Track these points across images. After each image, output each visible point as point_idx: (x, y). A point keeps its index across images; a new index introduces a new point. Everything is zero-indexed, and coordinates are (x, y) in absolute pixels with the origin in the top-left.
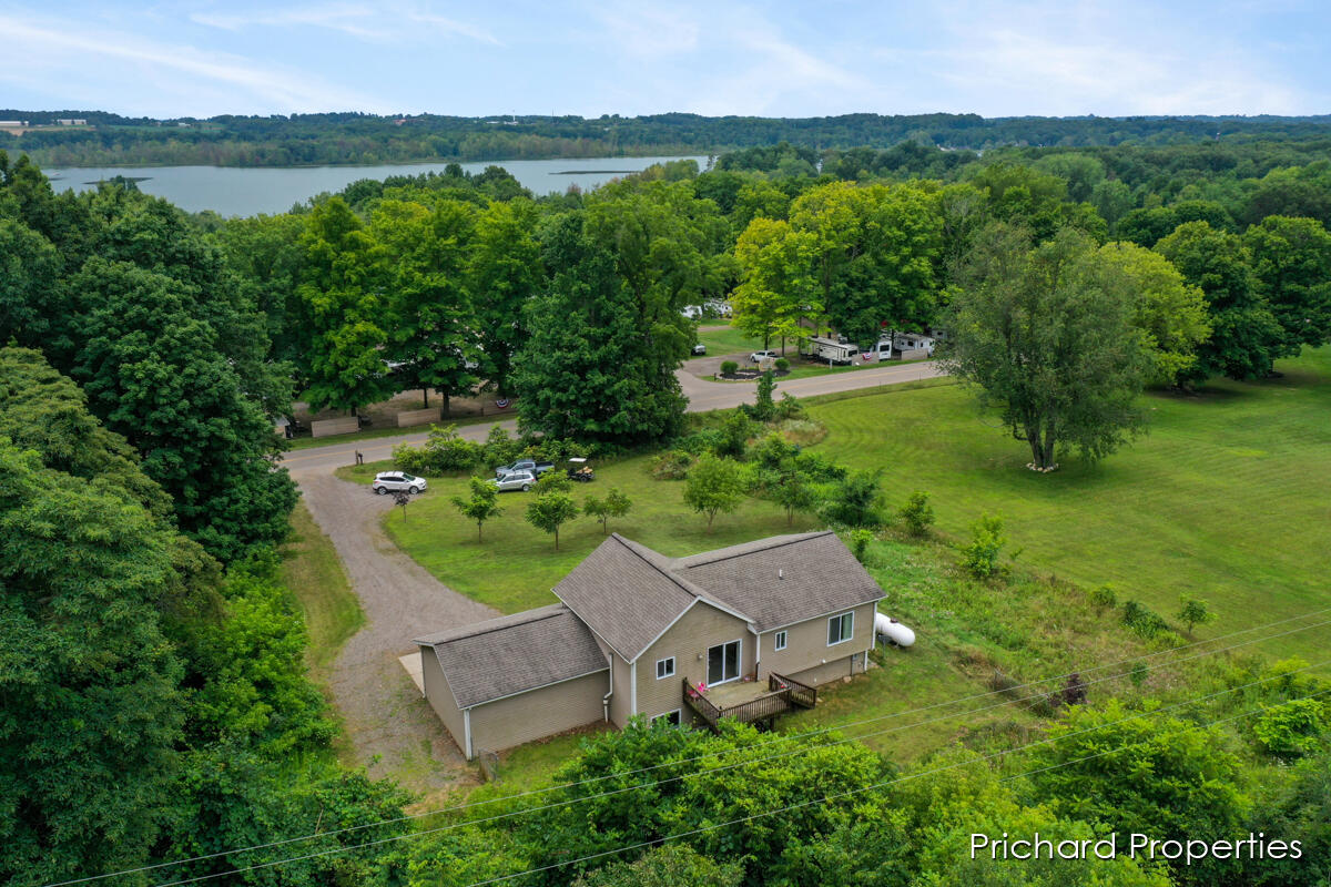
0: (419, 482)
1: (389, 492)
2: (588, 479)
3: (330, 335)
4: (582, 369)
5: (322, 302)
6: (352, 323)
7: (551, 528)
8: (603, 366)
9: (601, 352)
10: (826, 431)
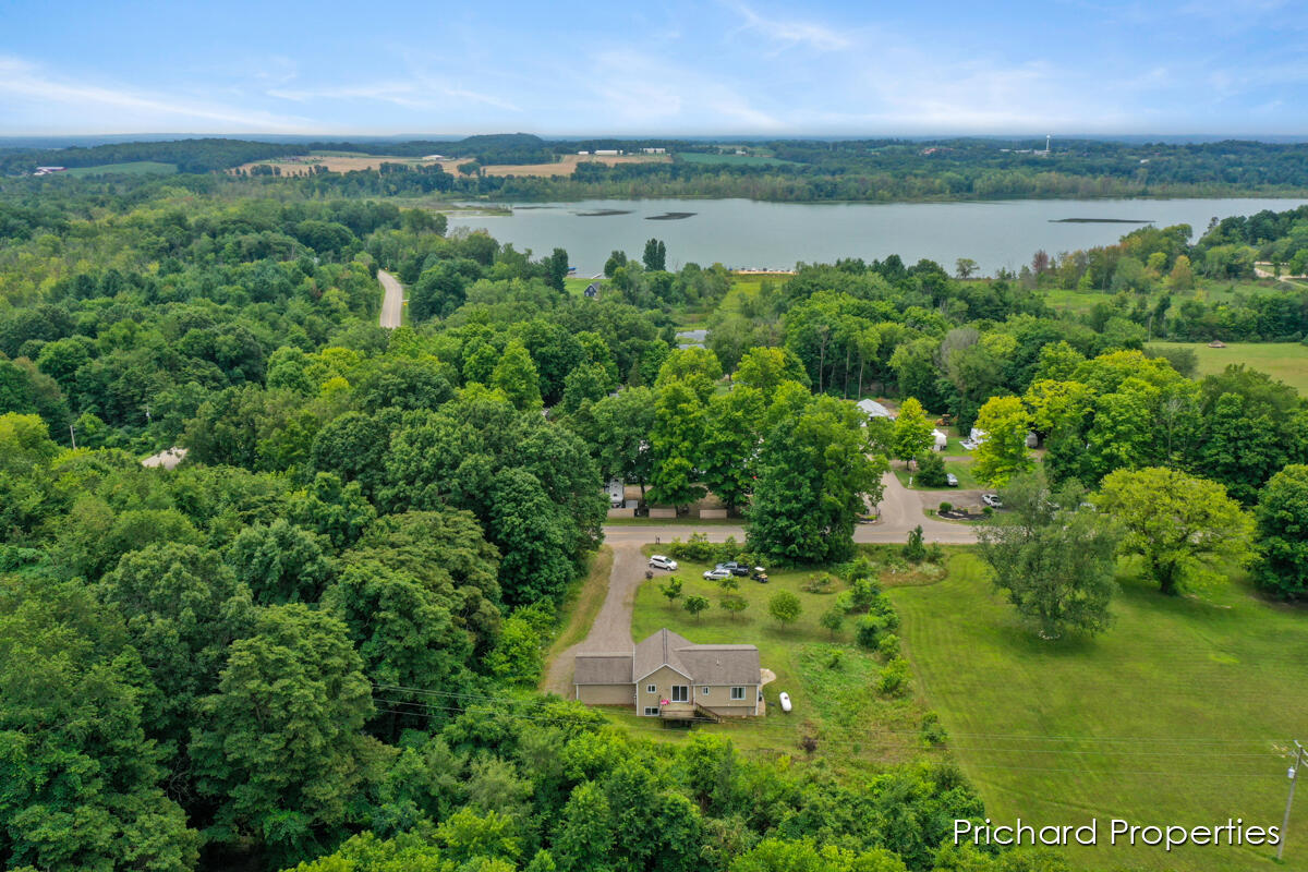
0: (673, 564)
2: (763, 581)
3: (662, 463)
4: (775, 515)
5: (659, 444)
6: (674, 457)
8: (790, 515)
9: (788, 506)
10: (945, 575)
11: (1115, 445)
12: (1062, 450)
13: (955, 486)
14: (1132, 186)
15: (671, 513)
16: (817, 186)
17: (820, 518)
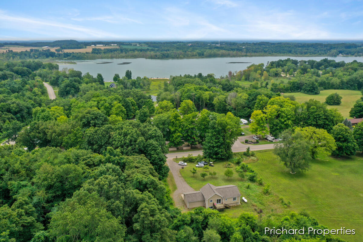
0: (186, 164)
1: (181, 165)
2: (213, 166)
3: (173, 135)
4: (213, 147)
5: (172, 129)
6: (177, 133)
7: (203, 177)
8: (217, 147)
9: (217, 144)
10: (258, 160)
11: (287, 121)
12: (275, 123)
13: (244, 135)
14: (244, 54)
15: (175, 149)
16: (163, 54)
17: (225, 147)
